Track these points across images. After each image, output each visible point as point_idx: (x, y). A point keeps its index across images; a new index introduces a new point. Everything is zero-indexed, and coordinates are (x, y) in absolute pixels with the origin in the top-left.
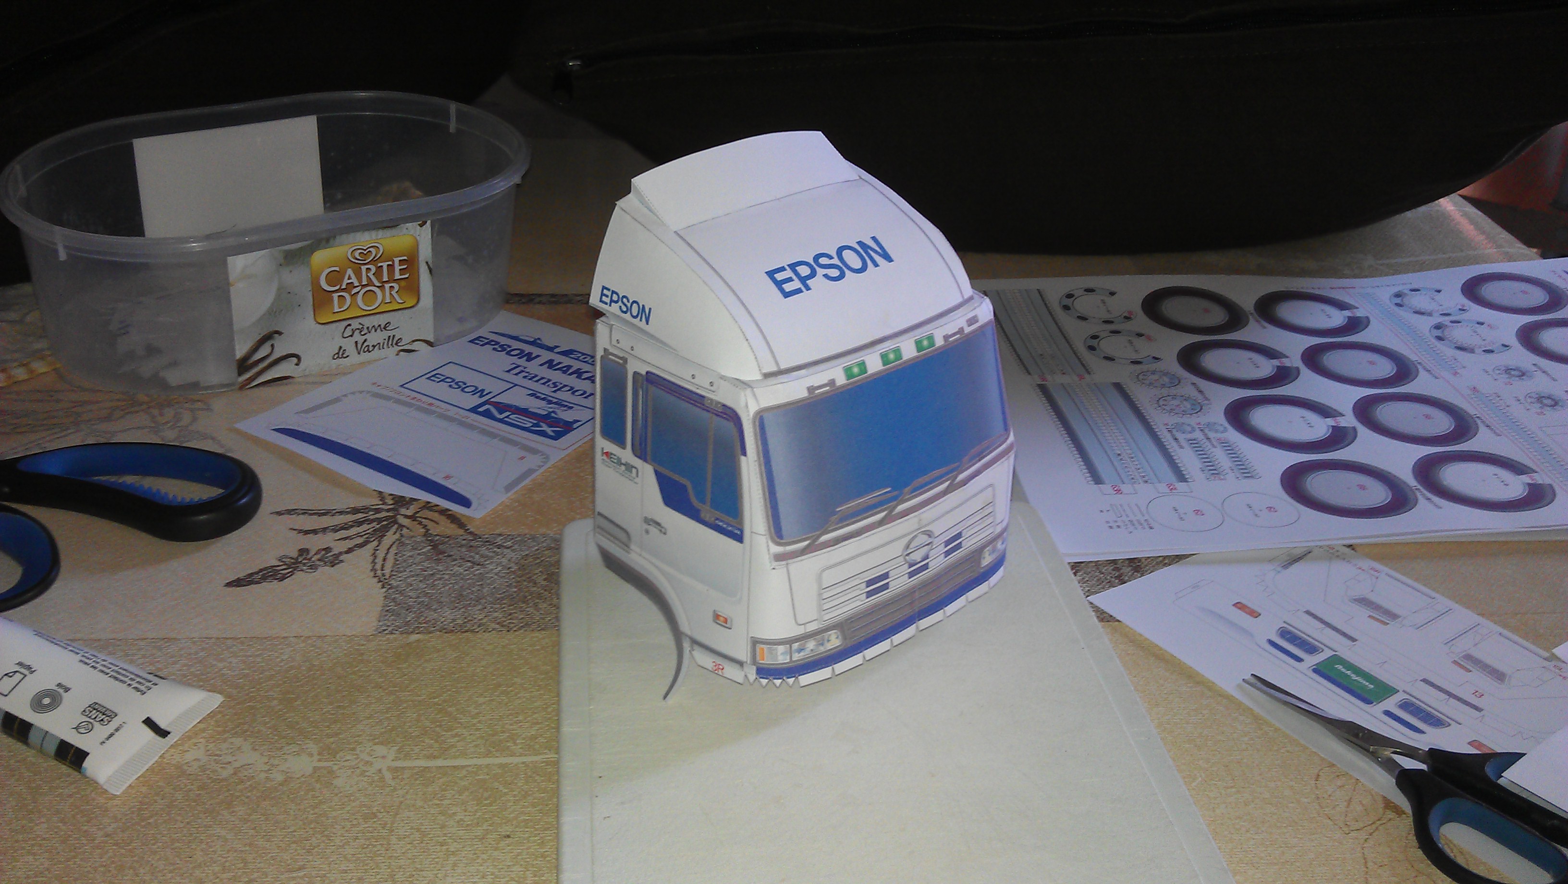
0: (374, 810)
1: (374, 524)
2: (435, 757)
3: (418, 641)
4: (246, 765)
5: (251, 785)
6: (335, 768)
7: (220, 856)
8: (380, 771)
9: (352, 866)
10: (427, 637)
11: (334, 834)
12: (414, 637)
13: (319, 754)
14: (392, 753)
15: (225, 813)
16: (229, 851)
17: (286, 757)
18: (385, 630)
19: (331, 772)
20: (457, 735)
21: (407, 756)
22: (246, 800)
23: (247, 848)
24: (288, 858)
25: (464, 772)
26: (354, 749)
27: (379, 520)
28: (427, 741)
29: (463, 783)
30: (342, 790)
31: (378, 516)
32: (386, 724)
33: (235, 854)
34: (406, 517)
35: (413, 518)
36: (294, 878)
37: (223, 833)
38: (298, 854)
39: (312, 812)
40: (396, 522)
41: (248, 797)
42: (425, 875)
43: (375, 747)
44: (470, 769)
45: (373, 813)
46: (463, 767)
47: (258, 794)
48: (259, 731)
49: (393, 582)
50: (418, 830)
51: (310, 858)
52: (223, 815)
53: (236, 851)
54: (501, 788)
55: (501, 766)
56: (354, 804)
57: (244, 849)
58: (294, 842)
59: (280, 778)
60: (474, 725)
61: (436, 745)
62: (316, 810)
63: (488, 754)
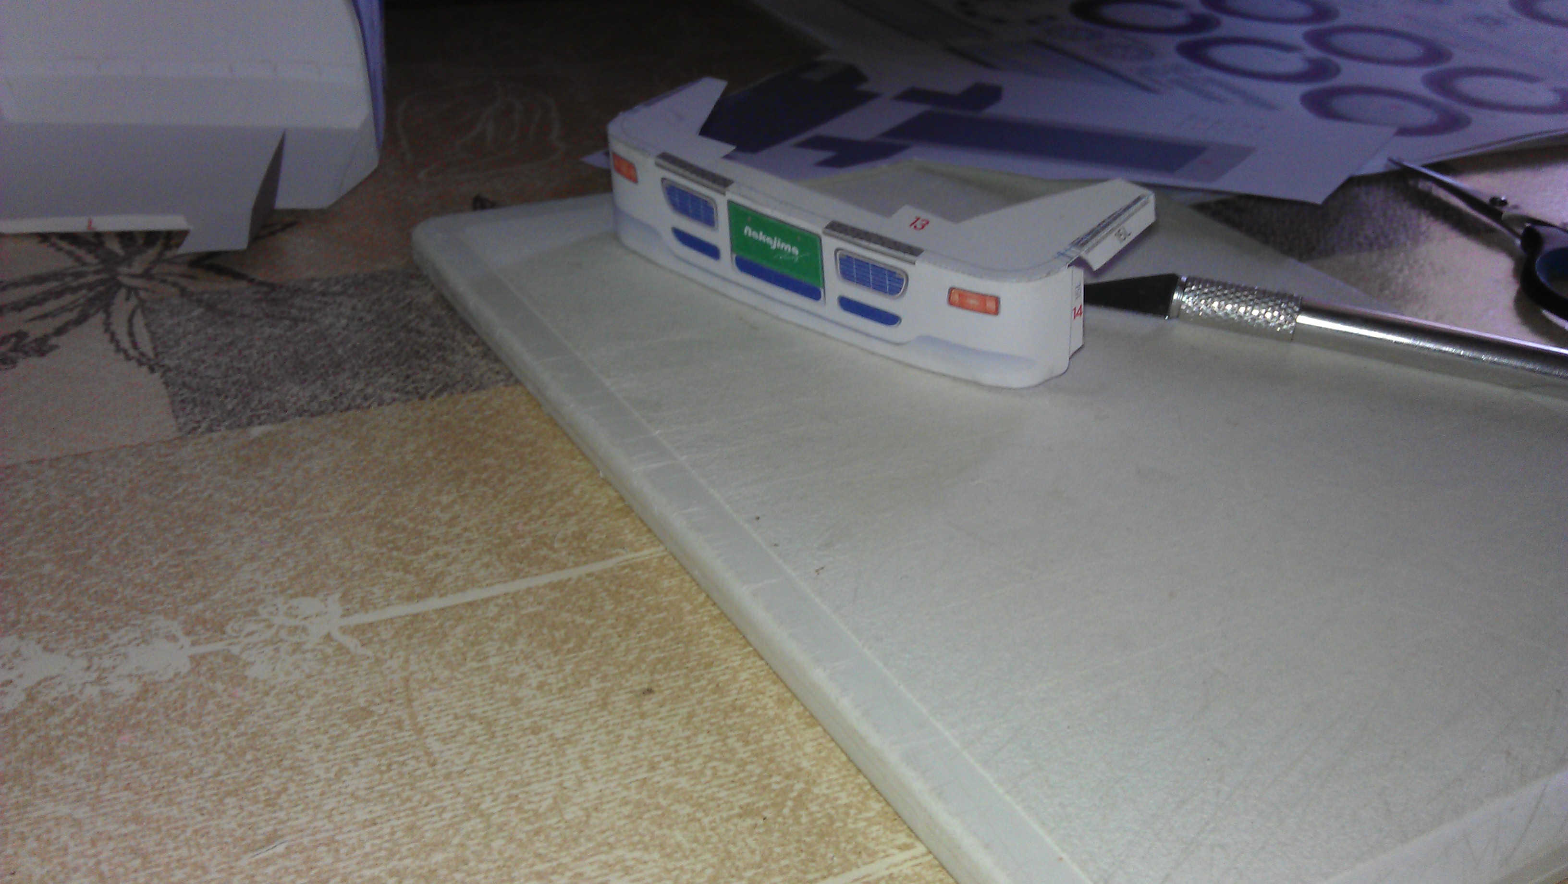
0: (362, 702)
1: (84, 292)
2: (420, 597)
3: (268, 434)
4: (45, 679)
5: (77, 712)
6: (235, 650)
7: (82, 854)
8: (328, 637)
9: (379, 809)
10: (282, 426)
11: (303, 760)
12: (256, 431)
13: (188, 633)
14: (334, 605)
15: (48, 771)
16: (93, 843)
17: (122, 650)
18: (195, 429)
19: (229, 658)
20: (437, 556)
21: (365, 605)
22: (82, 741)
23: (133, 827)
24: (233, 825)
25: (493, 610)
26: (255, 613)
27: (90, 287)
28: (389, 574)
29: (504, 626)
30: (273, 683)
31: (82, 281)
32: (291, 563)
33: (111, 845)
34: (133, 276)
35: (147, 275)
36: (268, 861)
37: (64, 810)
38: (251, 814)
39: (233, 733)
40: (120, 285)
41: (81, 735)
42: (540, 790)
43: (295, 602)
44: (500, 601)
45: (363, 709)
46: (486, 601)
47: (102, 725)
48: (41, 619)
49: (167, 362)
50: (472, 718)
51: (282, 815)
52: (46, 778)
53: (110, 838)
54: (579, 619)
55: (553, 587)
56: (311, 702)
57: (124, 831)
58: (228, 794)
59: (131, 688)
60: (459, 536)
61: (411, 578)
62: (242, 728)
63: (516, 575)
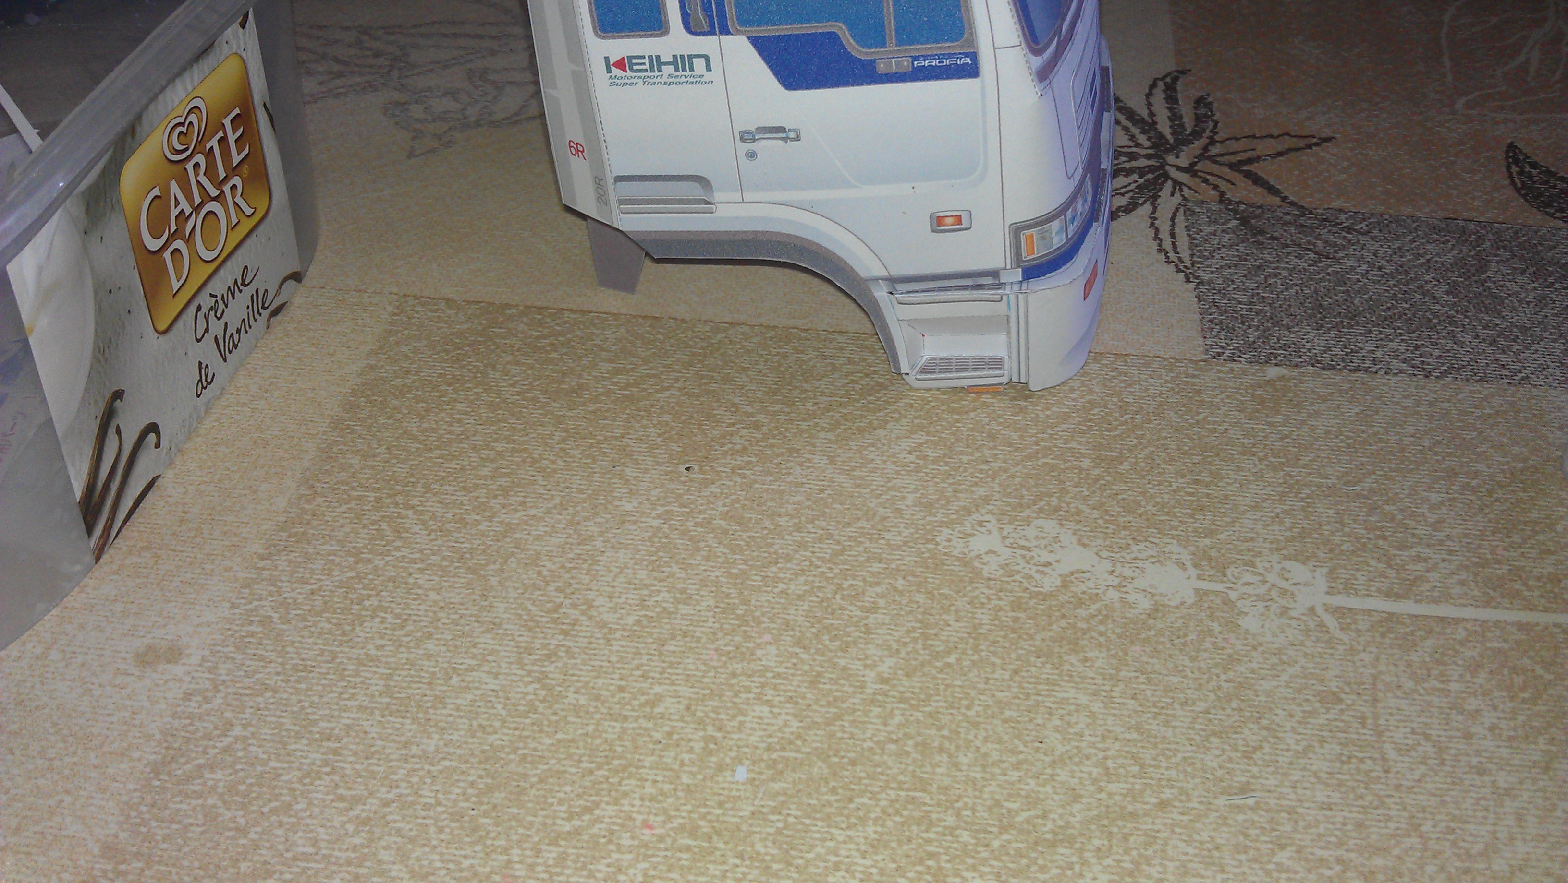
0: (1333, 685)
1: (1135, 177)
2: (1398, 597)
3: (1282, 378)
4: (1077, 571)
5: (1099, 611)
6: (1233, 595)
7: (1093, 745)
8: (1312, 609)
9: (1336, 797)
10: (1295, 372)
11: (1278, 725)
12: (1273, 372)
13: (1196, 566)
14: (1321, 579)
15: (1073, 659)
16: (1104, 738)
17: (1140, 564)
18: (1219, 354)
19: (1227, 602)
20: (1418, 559)
21: (1349, 588)
22: (1102, 639)
23: (1135, 735)
24: (1214, 765)
25: (1461, 634)
26: (1251, 564)
27: (1142, 172)
28: (1373, 562)
29: (1469, 653)
30: (1261, 639)
31: (1134, 164)
32: (1288, 522)
33: (1117, 745)
34: (1179, 168)
35: (1190, 170)
36: (1240, 809)
37: (1083, 699)
38: (1230, 760)
39: (1223, 677)
40: (1167, 177)
41: (1101, 634)
42: (1475, 832)
43: (1288, 564)
44: (1469, 626)
45: (1334, 693)
46: (1457, 621)
47: (1118, 630)
48: (1078, 512)
49: (1201, 273)
50: (1427, 737)
51: (1255, 769)
52: (1072, 664)
53: (1116, 739)
54: (1540, 672)
55: (1521, 627)
56: (1291, 671)
57: (1128, 736)
58: (1214, 734)
59: (1145, 604)
60: (1441, 542)
61: (1391, 573)
62: (1231, 674)
63: (1488, 603)
